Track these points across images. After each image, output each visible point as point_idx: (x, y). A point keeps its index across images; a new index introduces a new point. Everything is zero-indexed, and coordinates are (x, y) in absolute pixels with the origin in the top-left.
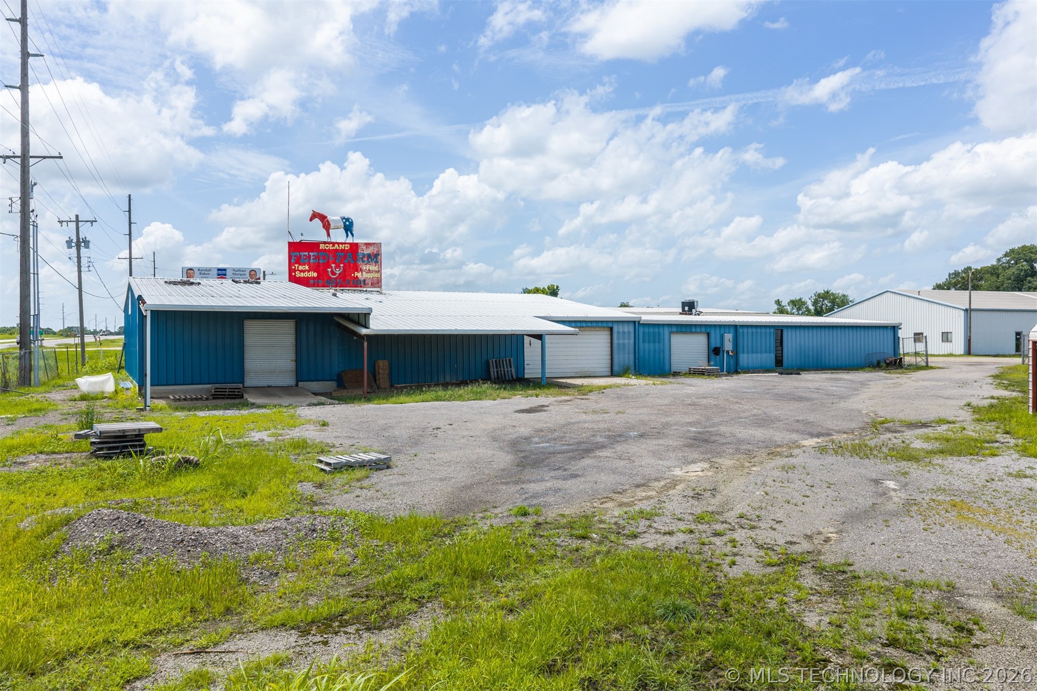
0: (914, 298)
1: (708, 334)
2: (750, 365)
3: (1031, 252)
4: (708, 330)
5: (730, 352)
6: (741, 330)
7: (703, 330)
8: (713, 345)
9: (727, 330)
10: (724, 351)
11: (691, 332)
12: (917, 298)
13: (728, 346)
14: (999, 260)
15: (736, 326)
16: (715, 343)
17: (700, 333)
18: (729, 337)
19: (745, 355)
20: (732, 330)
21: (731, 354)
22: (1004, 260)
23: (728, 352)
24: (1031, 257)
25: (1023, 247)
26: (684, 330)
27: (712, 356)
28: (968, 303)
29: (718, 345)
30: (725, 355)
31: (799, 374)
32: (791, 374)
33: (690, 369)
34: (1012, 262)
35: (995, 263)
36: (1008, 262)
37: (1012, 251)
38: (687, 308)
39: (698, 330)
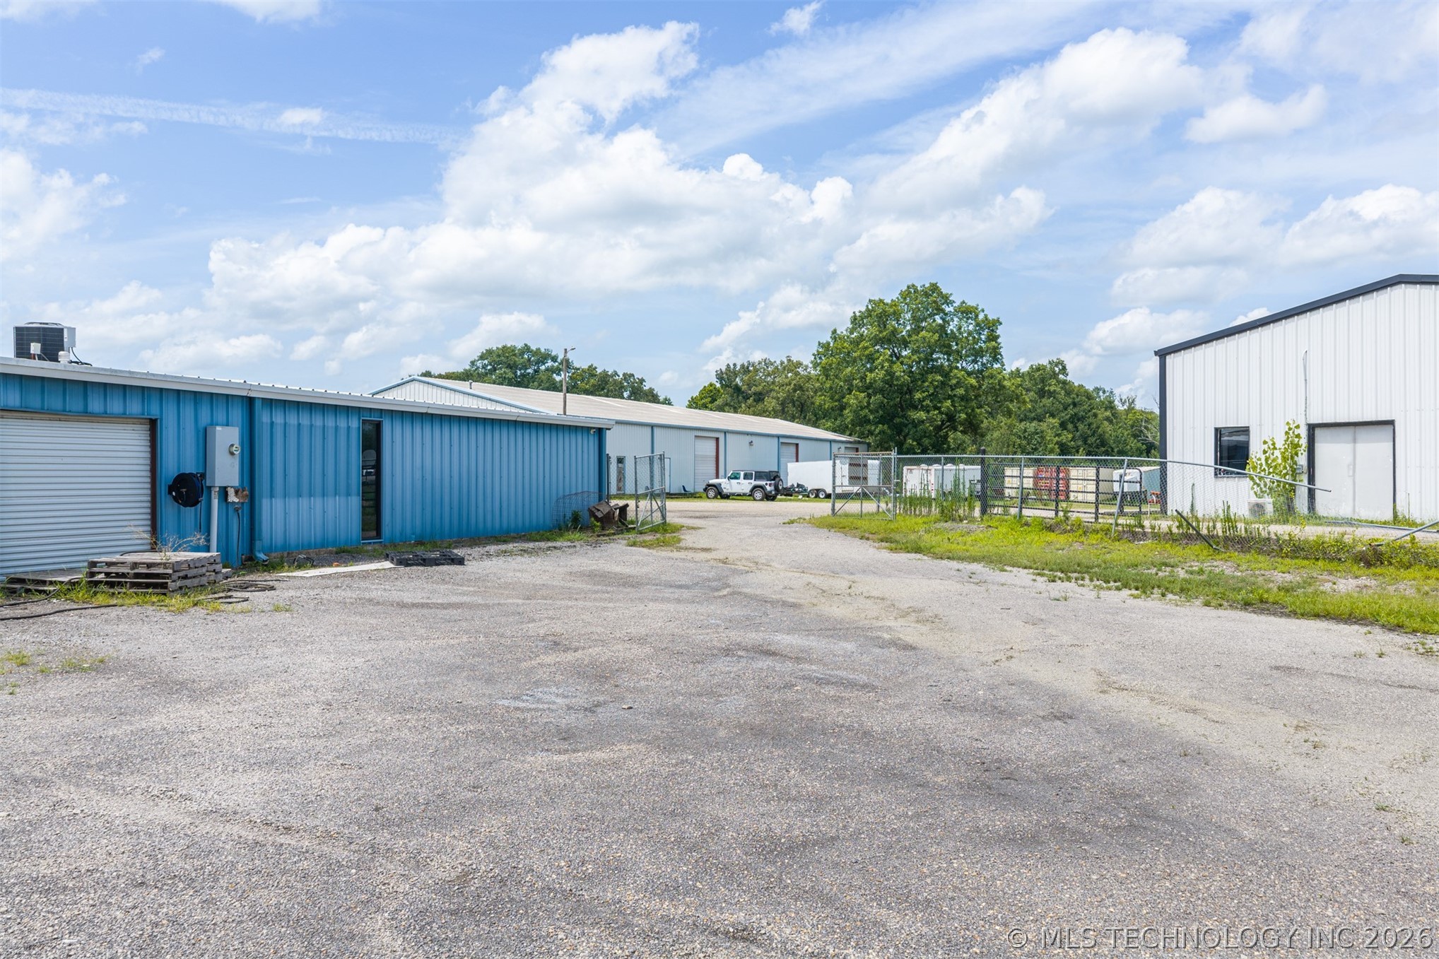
0: (464, 393)
1: (153, 425)
2: (293, 540)
3: (515, 355)
4: (154, 411)
5: (231, 492)
6: (263, 417)
7: (135, 407)
8: (170, 469)
9: (220, 415)
10: (209, 488)
11: (87, 415)
12: (469, 394)
13: (226, 471)
14: (473, 363)
15: (250, 401)
16: (179, 458)
17: (123, 418)
18: (227, 437)
19: (278, 503)
20: (237, 413)
21: (232, 498)
22: (479, 364)
23: (224, 492)
24: (515, 362)
25: (504, 347)
26: (55, 402)
27: (169, 509)
28: (562, 403)
29: (190, 467)
30: (215, 502)
31: (461, 562)
32: (436, 562)
33: (93, 564)
34: (489, 367)
35: (468, 367)
36: (484, 367)
37: (490, 352)
38: (35, 348)
39: (116, 406)
